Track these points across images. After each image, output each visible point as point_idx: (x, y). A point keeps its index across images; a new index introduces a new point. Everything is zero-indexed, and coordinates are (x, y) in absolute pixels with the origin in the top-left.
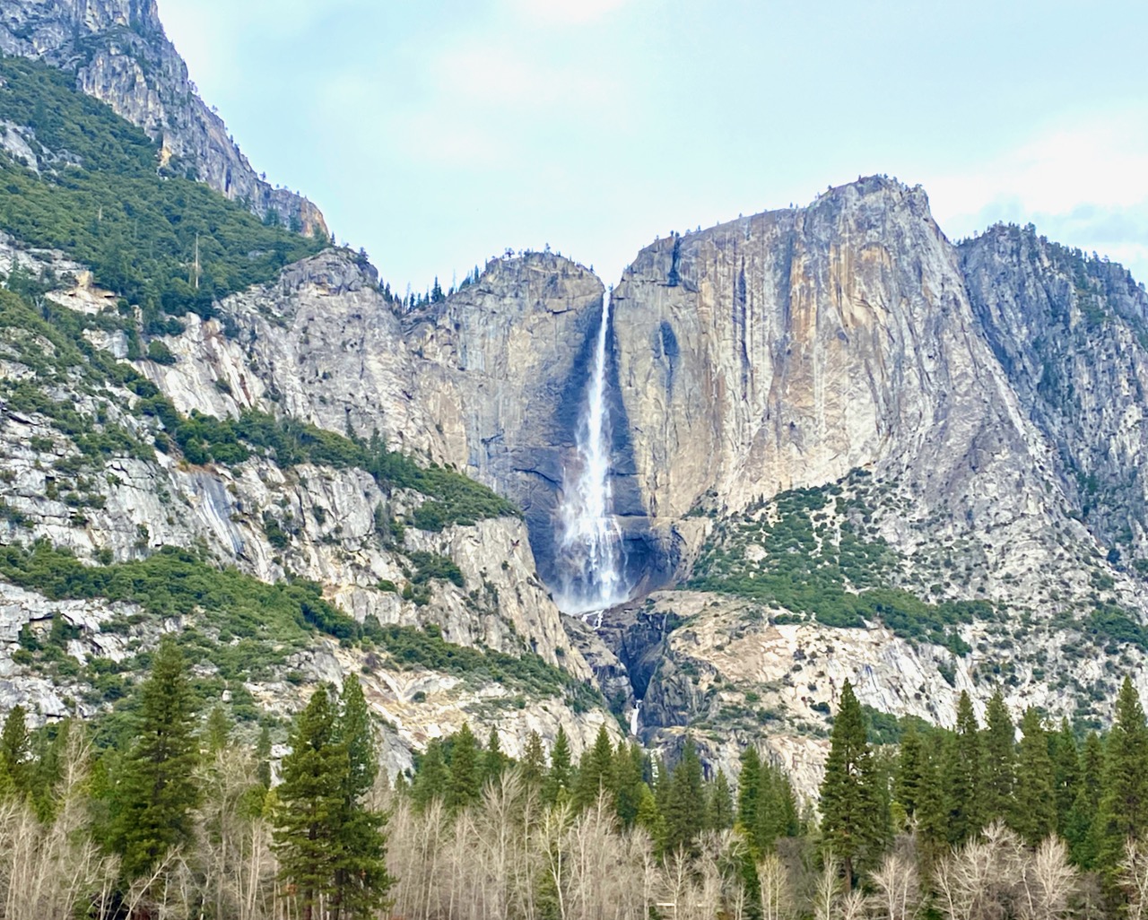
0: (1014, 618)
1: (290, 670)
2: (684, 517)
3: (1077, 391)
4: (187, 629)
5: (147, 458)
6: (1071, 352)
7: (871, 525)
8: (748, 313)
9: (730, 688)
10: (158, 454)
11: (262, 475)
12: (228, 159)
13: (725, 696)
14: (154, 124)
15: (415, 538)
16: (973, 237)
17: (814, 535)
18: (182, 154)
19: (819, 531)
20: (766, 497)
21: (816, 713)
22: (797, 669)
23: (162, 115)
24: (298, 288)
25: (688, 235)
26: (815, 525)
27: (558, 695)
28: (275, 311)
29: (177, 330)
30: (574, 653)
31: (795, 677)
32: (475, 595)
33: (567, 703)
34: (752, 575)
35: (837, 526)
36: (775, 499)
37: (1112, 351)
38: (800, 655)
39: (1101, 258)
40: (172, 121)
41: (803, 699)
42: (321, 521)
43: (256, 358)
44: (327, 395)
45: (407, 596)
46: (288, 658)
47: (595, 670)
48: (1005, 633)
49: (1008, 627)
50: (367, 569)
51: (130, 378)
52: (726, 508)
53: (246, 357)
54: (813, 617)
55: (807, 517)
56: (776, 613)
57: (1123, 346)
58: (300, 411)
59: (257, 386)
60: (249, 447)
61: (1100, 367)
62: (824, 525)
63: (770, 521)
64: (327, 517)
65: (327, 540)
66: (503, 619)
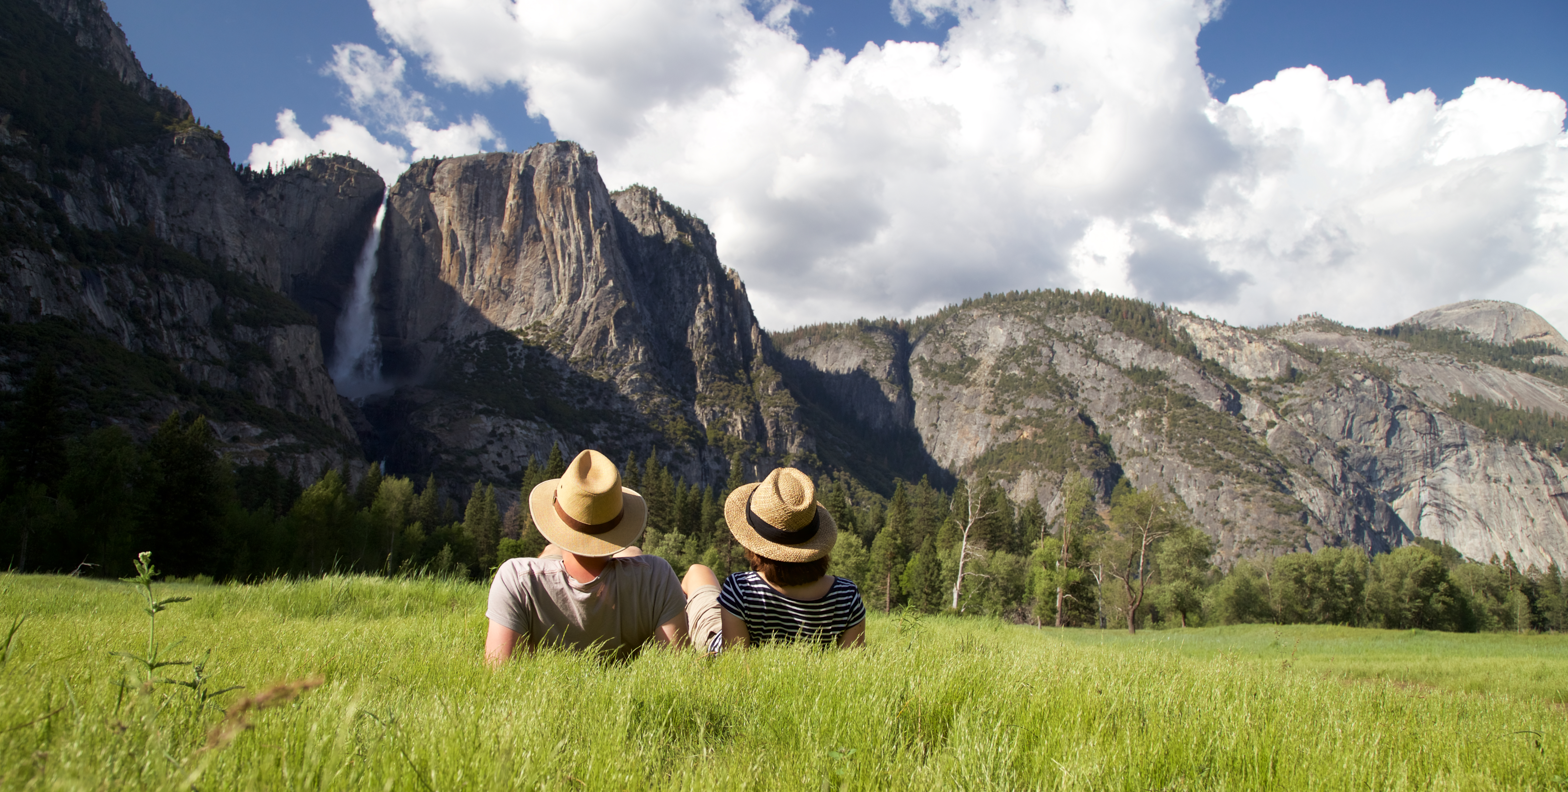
0: (624, 422)
1: (143, 411)
2: (425, 341)
3: (673, 290)
4: (66, 375)
5: (43, 250)
6: (671, 267)
7: (544, 357)
8: (479, 215)
9: (447, 452)
10: (54, 252)
11: (131, 276)
12: (126, 60)
13: (444, 456)
14: (71, 22)
15: (242, 332)
16: (620, 190)
17: (508, 360)
18: (91, 47)
19: (512, 358)
20: (480, 333)
21: (499, 471)
22: (491, 443)
23: (79, 17)
24: (170, 151)
25: (444, 159)
26: (509, 354)
27: (333, 446)
28: (151, 164)
29: (75, 167)
30: (345, 419)
31: (490, 448)
32: (279, 374)
33: (339, 452)
34: (466, 381)
35: (523, 356)
36: (486, 335)
37: (695, 269)
38: (493, 433)
39: (692, 215)
40: (85, 22)
41: (493, 462)
42: (173, 313)
43: (134, 194)
44: (185, 227)
45: (231, 370)
46: (142, 403)
47: (358, 433)
48: (618, 431)
49: (621, 427)
50: (204, 349)
51: (37, 196)
52: (453, 338)
53: (126, 192)
54: (503, 411)
55: (505, 349)
56: (481, 407)
57: (701, 267)
58: (164, 235)
59: (133, 215)
60: (124, 255)
61: (687, 278)
62: (515, 355)
63: (481, 348)
64: (177, 311)
65: (175, 326)
66: (298, 392)
